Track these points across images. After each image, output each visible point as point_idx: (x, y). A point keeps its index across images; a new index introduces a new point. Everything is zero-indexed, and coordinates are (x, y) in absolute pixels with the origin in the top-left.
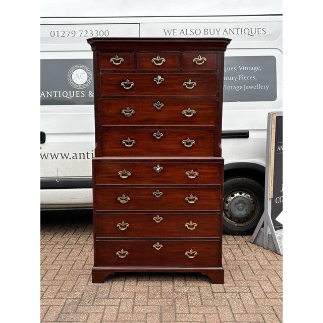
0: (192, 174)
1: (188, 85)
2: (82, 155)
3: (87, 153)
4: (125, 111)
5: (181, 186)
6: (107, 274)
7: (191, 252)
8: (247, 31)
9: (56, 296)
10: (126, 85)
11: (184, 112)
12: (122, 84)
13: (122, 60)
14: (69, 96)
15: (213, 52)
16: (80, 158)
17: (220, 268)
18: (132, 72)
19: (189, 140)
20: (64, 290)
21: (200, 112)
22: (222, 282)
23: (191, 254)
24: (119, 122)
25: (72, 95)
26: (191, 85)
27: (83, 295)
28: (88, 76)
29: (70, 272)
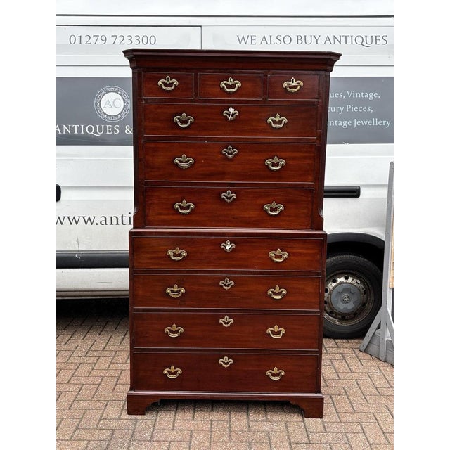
0: (278, 256)
1: (275, 122)
2: (114, 220)
3: (122, 217)
4: (179, 160)
5: (261, 273)
6: (150, 402)
7: (275, 370)
8: (359, 40)
9: (72, 436)
10: (182, 121)
11: (268, 162)
12: (176, 119)
13: (176, 82)
14: (95, 132)
15: (313, 72)
16: (112, 224)
17: (318, 395)
18: (191, 101)
19: (274, 205)
20: (85, 426)
21: (291, 162)
22: (320, 416)
23: (275, 374)
24: (171, 176)
25: (100, 131)
26: (280, 122)
27: (113, 434)
28: (125, 103)
29: (94, 395)
